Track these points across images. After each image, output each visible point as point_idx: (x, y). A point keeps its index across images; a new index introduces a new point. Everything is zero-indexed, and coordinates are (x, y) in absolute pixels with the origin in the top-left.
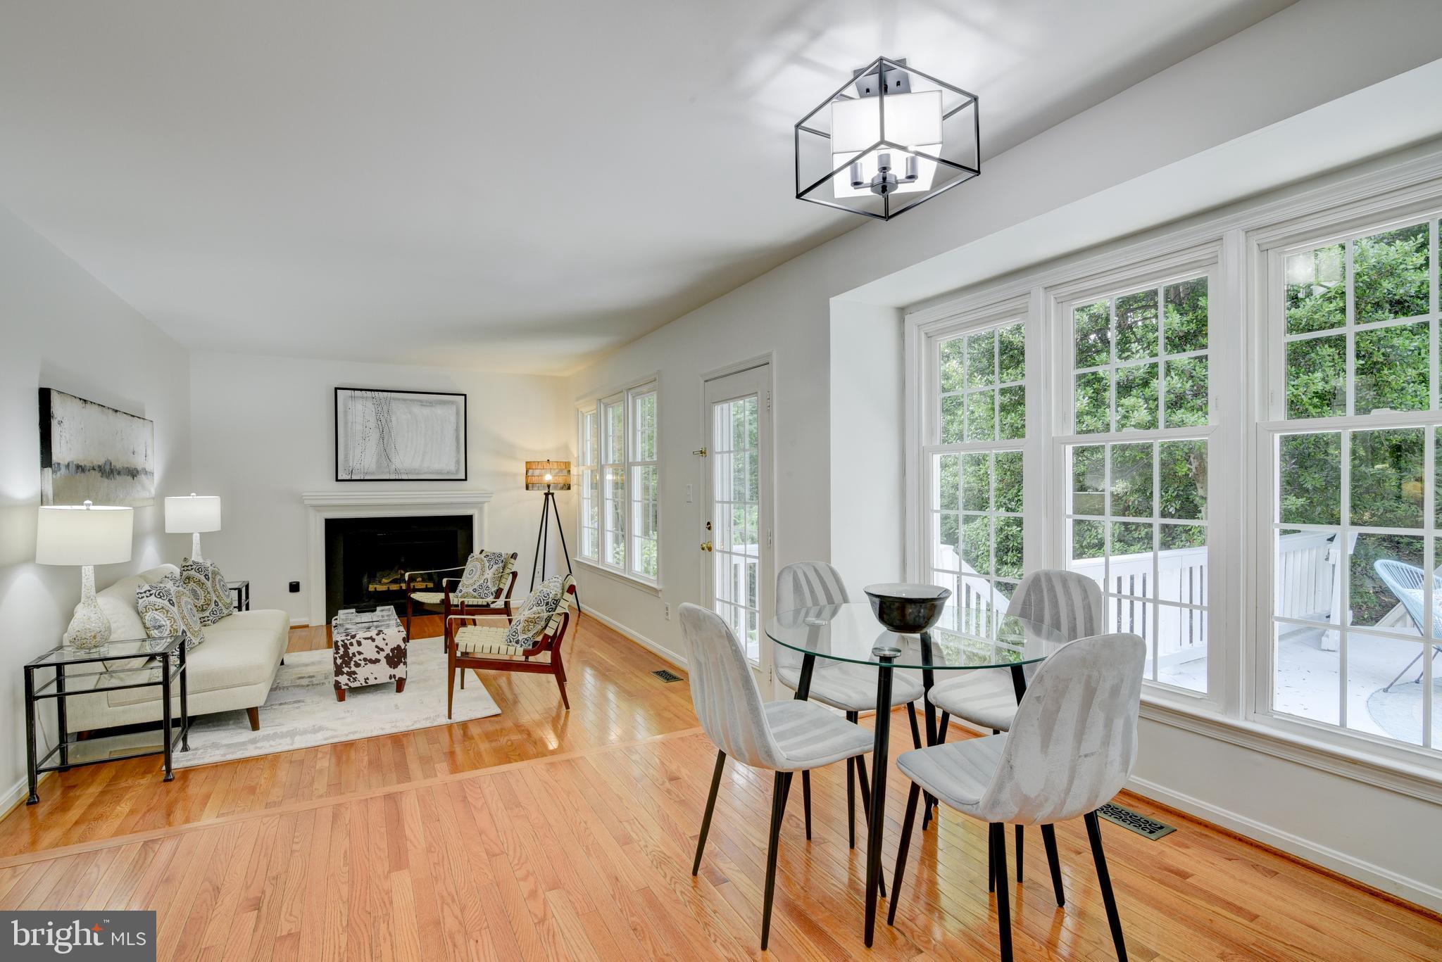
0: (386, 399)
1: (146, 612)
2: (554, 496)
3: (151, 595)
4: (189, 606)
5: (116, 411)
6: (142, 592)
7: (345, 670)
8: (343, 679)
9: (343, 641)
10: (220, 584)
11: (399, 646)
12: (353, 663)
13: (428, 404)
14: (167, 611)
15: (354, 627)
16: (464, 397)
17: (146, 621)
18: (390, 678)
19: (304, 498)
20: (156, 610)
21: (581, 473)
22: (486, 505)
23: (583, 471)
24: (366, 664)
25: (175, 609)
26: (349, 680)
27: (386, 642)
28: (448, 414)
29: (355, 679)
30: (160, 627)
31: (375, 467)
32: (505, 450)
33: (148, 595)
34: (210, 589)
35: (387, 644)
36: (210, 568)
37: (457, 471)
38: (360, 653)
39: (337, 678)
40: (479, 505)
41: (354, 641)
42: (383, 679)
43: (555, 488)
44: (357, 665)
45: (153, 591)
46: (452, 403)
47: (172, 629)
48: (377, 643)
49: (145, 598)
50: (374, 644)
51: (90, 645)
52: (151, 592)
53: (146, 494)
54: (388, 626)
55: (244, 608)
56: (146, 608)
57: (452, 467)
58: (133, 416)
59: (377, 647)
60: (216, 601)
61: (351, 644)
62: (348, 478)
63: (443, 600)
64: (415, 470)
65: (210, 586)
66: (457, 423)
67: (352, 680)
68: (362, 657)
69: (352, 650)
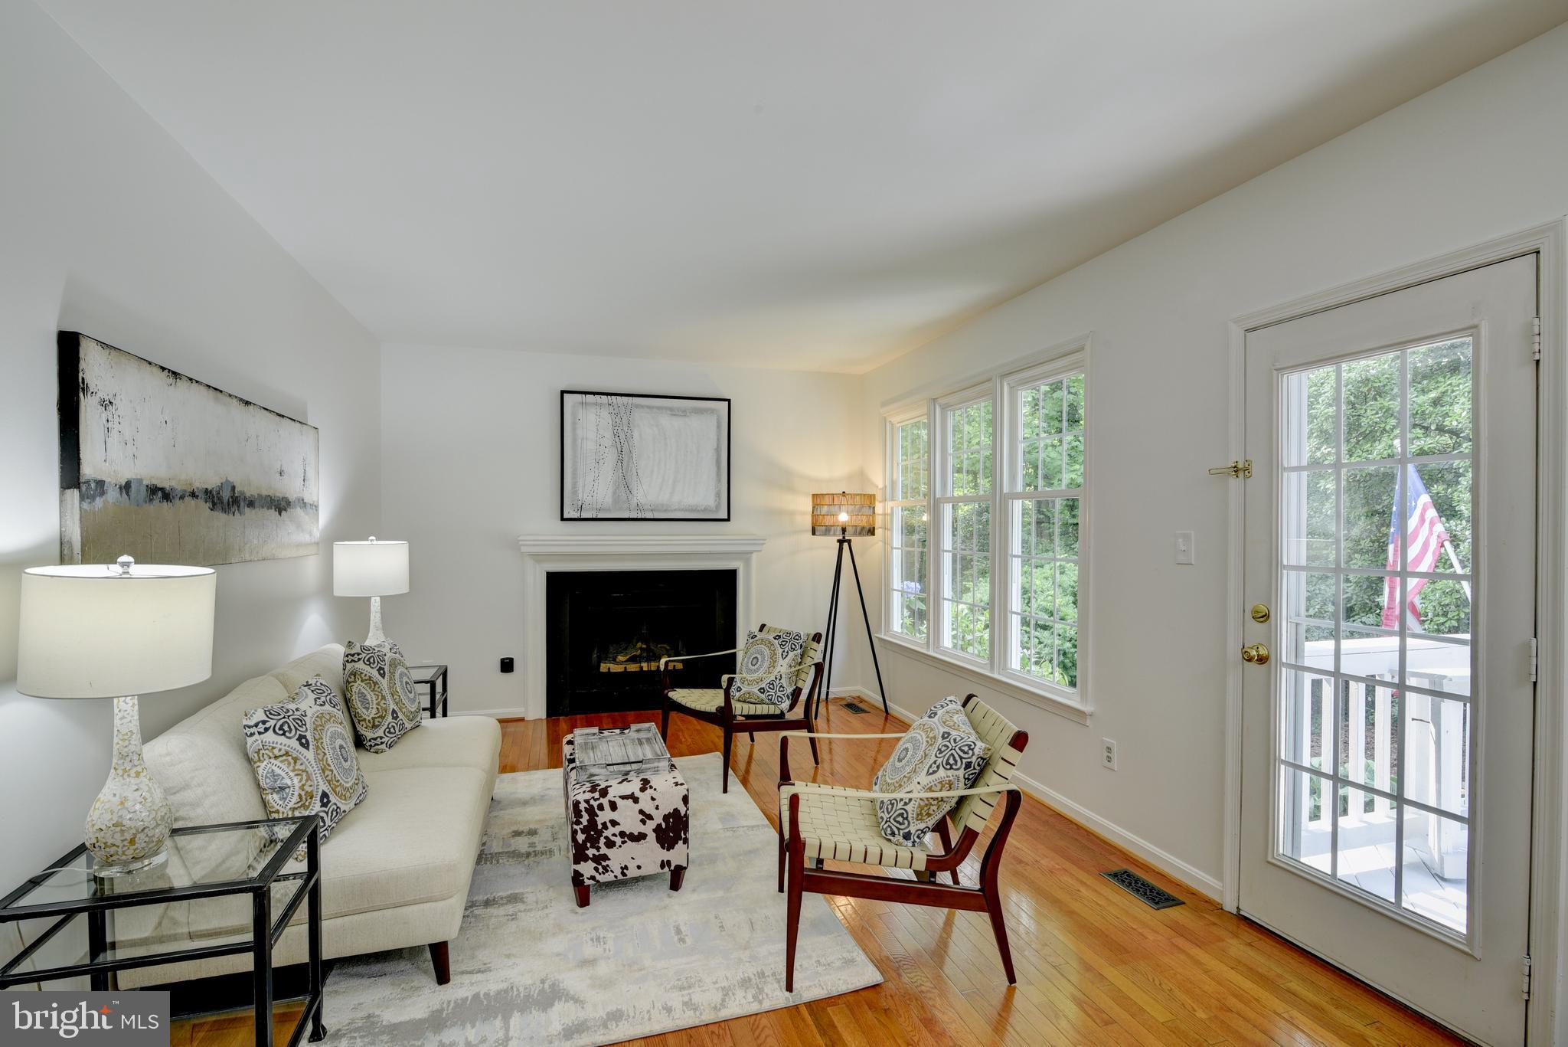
0: (626, 406)
1: (259, 760)
2: (852, 544)
3: (266, 730)
4: (339, 742)
5: (247, 403)
6: (252, 723)
7: (591, 852)
8: (587, 869)
9: (587, 801)
10: (401, 682)
11: (676, 811)
12: (602, 840)
13: (680, 413)
14: (296, 760)
15: (603, 771)
16: (727, 402)
17: (260, 778)
18: (662, 866)
19: (520, 543)
20: (276, 757)
21: (889, 511)
22: (754, 556)
23: (892, 509)
24: (624, 842)
25: (310, 754)
26: (596, 869)
27: (656, 803)
28: (705, 427)
29: (606, 869)
30: (282, 789)
31: (611, 500)
32: (782, 480)
33: (262, 730)
34: (386, 692)
35: (657, 808)
36: (388, 655)
37: (718, 507)
38: (614, 823)
39: (578, 867)
40: (746, 556)
41: (605, 801)
42: (651, 867)
43: (855, 534)
44: (610, 844)
45: (271, 723)
46: (712, 411)
47: (303, 793)
48: (641, 805)
49: (256, 736)
50: (638, 807)
51: (124, 857)
52: (267, 725)
53: (305, 538)
54: (656, 771)
55: (439, 710)
56: (258, 752)
57: (711, 502)
58: (283, 416)
59: (641, 812)
60: (394, 711)
61: (601, 807)
62: (577, 516)
63: (721, 708)
64: (662, 505)
65: (385, 686)
66: (718, 440)
67: (601, 870)
68: (617, 830)
69: (603, 817)
